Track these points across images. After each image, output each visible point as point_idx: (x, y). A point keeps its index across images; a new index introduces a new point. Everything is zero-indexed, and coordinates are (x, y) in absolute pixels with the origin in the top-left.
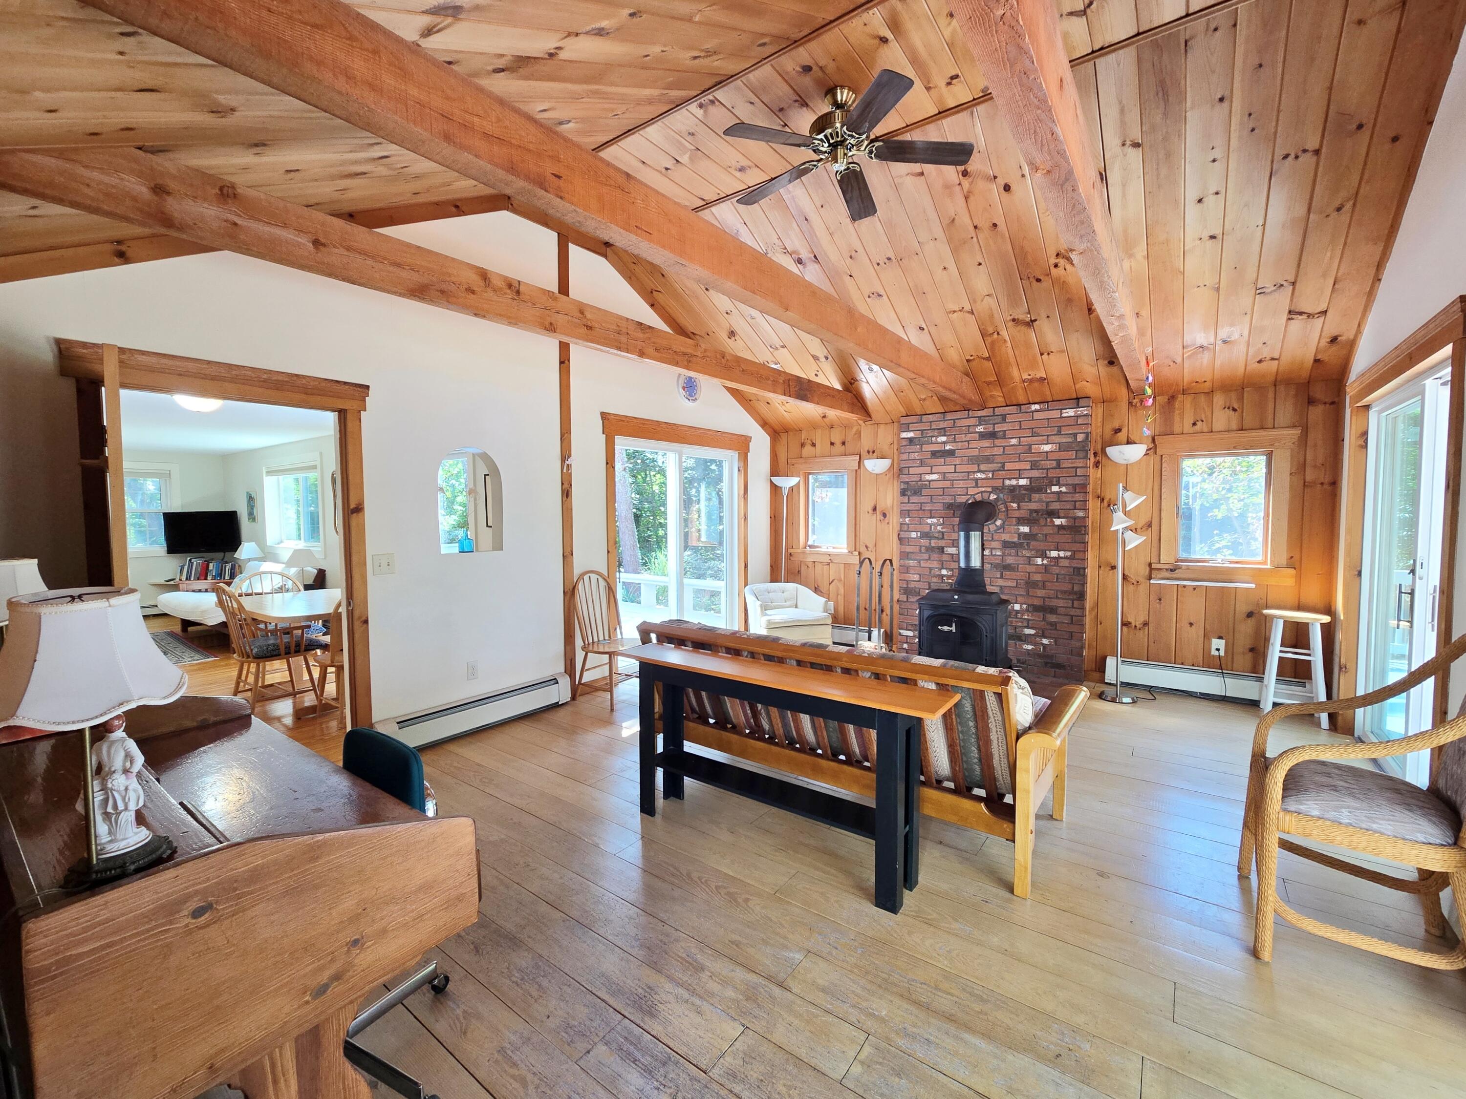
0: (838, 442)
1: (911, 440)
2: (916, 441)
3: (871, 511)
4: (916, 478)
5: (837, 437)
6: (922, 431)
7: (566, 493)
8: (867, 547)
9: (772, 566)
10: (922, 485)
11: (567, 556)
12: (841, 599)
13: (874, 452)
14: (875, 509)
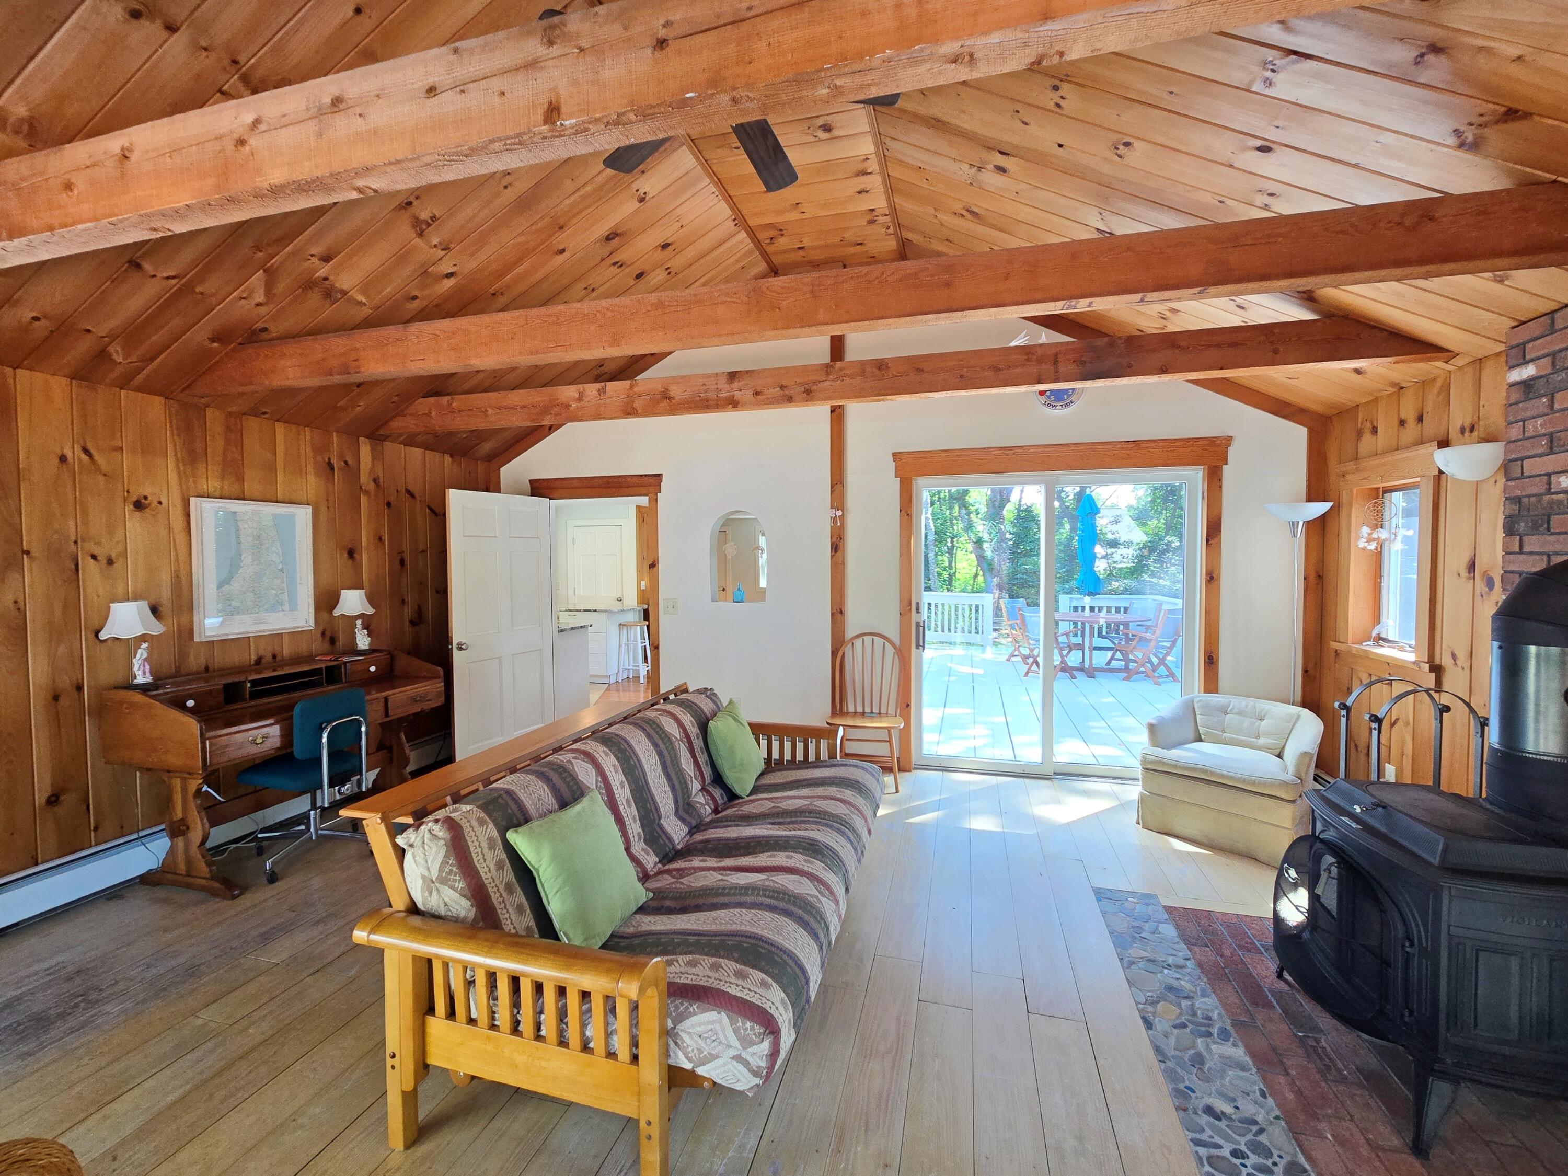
0: (1411, 417)
1: (1527, 386)
2: (1541, 384)
3: (1464, 574)
4: (1537, 487)
5: (1409, 411)
6: (1553, 355)
7: (837, 546)
8: (1454, 656)
9: (1305, 671)
10: (1551, 503)
11: (838, 613)
12: (1407, 764)
13: (1472, 429)
14: (1472, 567)
